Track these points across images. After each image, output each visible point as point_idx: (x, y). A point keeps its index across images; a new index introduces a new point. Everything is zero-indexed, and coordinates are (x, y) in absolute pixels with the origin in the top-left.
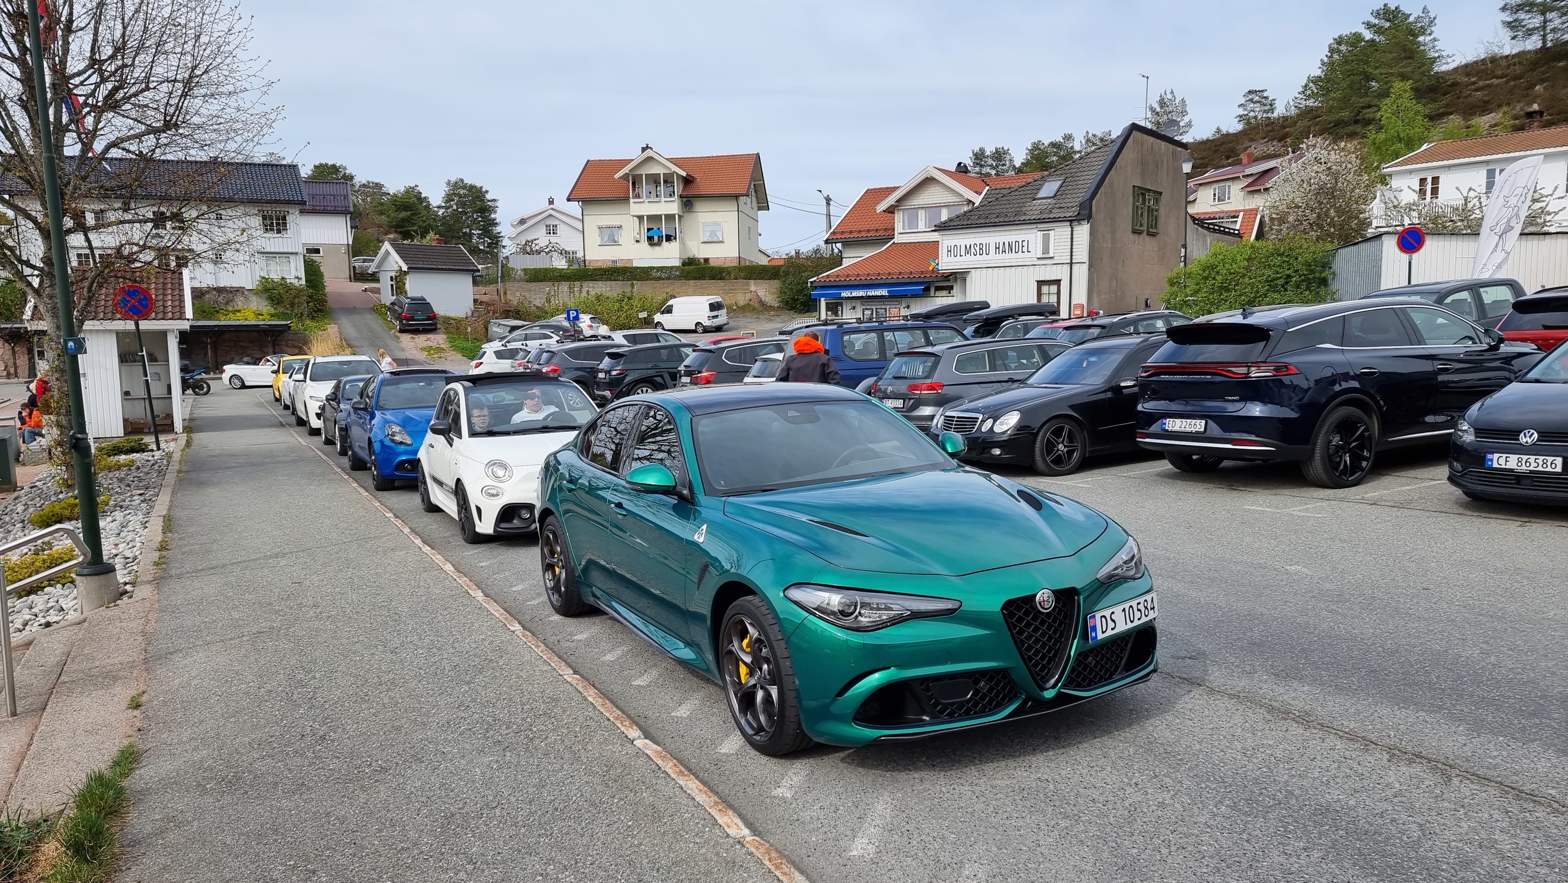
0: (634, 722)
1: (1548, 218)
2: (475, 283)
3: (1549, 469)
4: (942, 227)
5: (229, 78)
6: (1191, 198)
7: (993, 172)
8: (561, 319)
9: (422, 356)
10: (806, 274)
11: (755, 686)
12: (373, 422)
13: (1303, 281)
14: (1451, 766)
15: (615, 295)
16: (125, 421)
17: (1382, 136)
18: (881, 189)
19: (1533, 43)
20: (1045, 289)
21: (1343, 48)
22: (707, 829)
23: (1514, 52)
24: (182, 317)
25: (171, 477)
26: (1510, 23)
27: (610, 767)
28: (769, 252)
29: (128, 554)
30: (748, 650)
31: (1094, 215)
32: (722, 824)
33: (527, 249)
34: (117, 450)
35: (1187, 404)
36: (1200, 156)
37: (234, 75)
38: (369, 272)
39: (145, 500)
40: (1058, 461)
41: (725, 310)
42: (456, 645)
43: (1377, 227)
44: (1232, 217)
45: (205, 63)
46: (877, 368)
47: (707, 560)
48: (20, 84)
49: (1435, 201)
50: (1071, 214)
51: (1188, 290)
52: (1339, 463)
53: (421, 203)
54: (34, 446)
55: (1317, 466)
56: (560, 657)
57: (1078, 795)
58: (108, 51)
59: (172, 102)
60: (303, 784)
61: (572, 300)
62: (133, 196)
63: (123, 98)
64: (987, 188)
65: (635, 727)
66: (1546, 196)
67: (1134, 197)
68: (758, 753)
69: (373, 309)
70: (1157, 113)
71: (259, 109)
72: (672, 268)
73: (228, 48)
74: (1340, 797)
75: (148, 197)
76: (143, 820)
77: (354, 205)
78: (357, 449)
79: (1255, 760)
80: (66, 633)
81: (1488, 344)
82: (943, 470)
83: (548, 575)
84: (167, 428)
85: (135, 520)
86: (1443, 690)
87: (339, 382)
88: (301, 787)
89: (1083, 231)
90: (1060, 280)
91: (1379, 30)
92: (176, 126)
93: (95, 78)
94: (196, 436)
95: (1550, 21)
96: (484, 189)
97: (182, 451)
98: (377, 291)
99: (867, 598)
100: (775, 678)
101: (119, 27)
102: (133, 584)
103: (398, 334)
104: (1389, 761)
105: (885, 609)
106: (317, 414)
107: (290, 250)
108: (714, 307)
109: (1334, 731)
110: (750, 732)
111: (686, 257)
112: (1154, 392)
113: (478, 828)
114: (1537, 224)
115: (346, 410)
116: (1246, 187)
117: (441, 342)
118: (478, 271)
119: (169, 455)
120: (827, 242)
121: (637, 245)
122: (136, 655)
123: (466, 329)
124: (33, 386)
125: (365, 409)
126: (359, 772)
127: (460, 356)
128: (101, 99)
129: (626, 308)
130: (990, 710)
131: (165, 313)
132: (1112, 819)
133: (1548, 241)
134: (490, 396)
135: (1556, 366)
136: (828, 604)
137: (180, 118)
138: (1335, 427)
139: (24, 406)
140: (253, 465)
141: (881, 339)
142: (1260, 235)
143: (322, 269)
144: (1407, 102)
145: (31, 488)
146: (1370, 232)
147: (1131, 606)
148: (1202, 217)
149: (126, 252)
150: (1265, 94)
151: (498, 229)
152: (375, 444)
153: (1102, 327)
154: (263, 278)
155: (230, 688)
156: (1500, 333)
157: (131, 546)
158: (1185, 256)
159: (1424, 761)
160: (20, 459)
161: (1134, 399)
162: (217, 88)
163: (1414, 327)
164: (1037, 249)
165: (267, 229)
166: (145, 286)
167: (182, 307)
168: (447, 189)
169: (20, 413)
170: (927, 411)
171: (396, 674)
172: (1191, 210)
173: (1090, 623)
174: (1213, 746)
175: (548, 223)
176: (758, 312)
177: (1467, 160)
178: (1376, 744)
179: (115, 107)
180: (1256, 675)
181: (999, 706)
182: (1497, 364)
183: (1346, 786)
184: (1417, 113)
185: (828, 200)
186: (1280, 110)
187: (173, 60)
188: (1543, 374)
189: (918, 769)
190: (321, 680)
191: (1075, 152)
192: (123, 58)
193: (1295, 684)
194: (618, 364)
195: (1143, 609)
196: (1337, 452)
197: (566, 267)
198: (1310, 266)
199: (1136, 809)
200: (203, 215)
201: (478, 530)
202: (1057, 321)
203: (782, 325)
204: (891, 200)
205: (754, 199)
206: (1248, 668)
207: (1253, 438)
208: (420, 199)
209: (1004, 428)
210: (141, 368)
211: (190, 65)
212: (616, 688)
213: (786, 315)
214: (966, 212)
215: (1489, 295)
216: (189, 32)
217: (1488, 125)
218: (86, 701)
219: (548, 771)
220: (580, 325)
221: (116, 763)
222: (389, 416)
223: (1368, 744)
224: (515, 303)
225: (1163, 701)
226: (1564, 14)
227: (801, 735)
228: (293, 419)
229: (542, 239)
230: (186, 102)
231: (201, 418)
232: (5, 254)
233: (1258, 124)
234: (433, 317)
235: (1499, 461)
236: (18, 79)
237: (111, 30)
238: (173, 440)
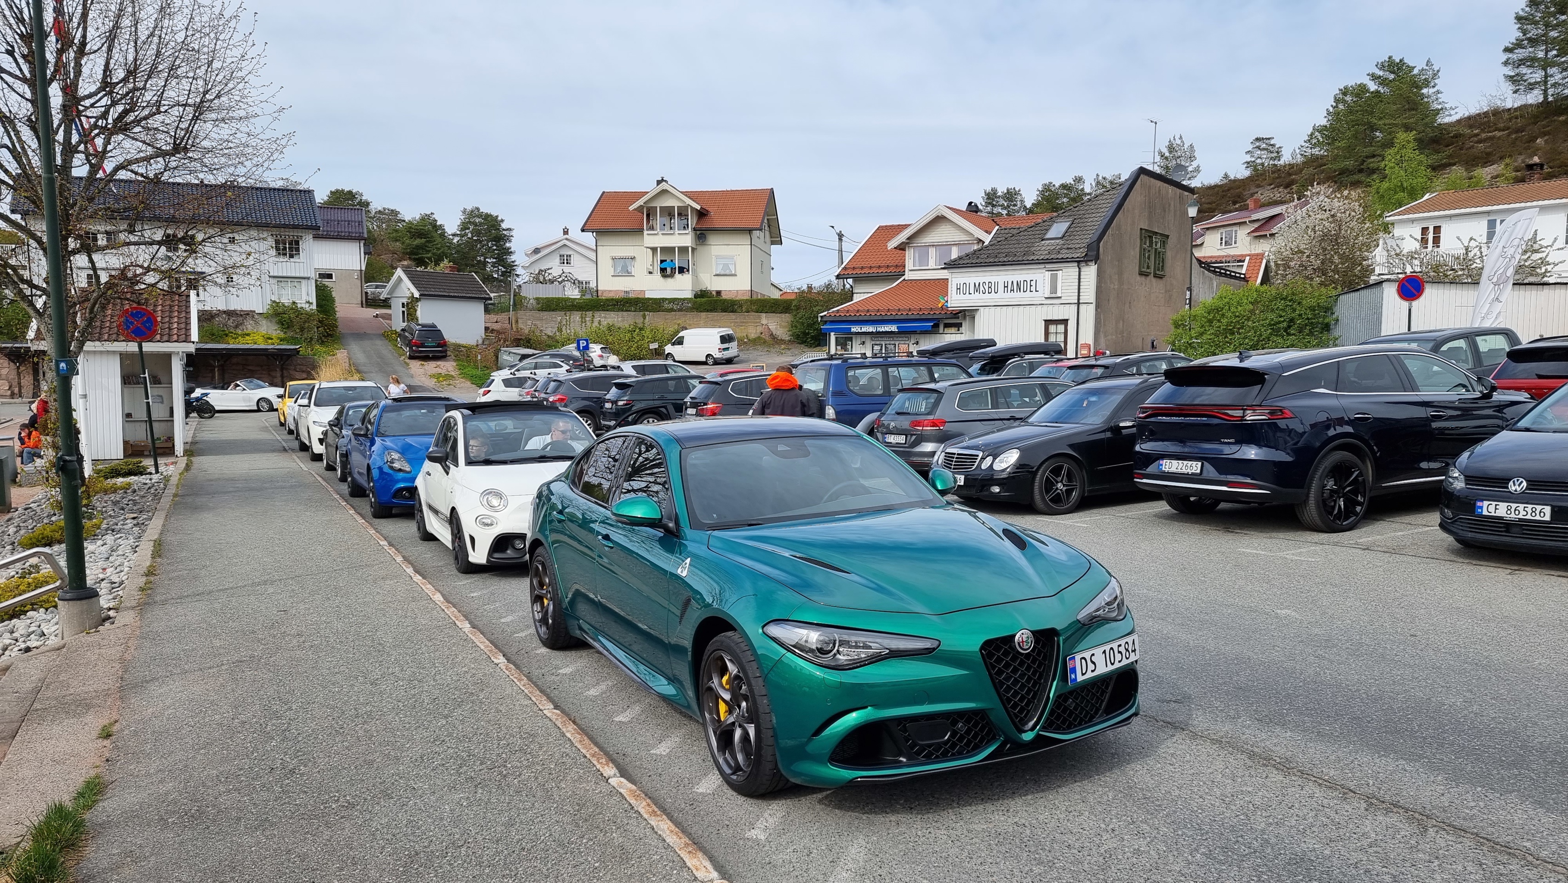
0: (612, 760)
1: (1549, 268)
2: (487, 311)
3: (1538, 518)
4: (952, 265)
5: (240, 104)
6: (1199, 242)
7: (1005, 212)
8: (571, 349)
9: (431, 383)
10: (818, 308)
11: (733, 723)
12: (373, 448)
13: (1306, 325)
14: (1427, 817)
15: (627, 326)
16: (126, 443)
17: (1385, 185)
18: (892, 226)
19: (1534, 97)
20: (1052, 328)
21: (1348, 98)
22: (675, 872)
23: (1516, 106)
24: (187, 339)
25: (166, 501)
26: (1512, 77)
27: (581, 806)
28: (782, 286)
29: (115, 579)
30: (727, 687)
31: (1101, 256)
32: (691, 867)
33: (540, 278)
34: (116, 473)
35: (1185, 446)
36: (1207, 201)
37: (245, 100)
38: (381, 298)
39: (138, 524)
40: (1057, 499)
41: (736, 343)
42: (438, 677)
43: (1380, 274)
44: (1239, 261)
45: (217, 88)
46: (880, 404)
47: (690, 593)
48: (30, 105)
49: (1436, 250)
50: (1078, 255)
51: (1193, 332)
52: (1334, 507)
53: (436, 231)
54: (29, 468)
55: (1312, 510)
56: (542, 691)
57: (1054, 840)
58: (120, 74)
59: (182, 126)
60: (266, 819)
61: (584, 330)
62: (140, 218)
63: (133, 122)
64: (997, 227)
65: (611, 765)
66: (1546, 247)
67: (1141, 240)
68: (735, 794)
69: (383, 335)
70: (1166, 158)
71: (268, 134)
72: (684, 299)
73: (240, 74)
74: (1316, 846)
75: (156, 218)
76: (101, 854)
77: (369, 232)
78: (356, 476)
79: (1233, 807)
80: (43, 659)
81: (1481, 392)
82: (933, 507)
83: (537, 607)
84: (167, 451)
85: (126, 544)
86: (1425, 738)
87: (343, 408)
88: (263, 823)
89: (1090, 272)
90: (1067, 320)
91: (1383, 82)
92: (186, 150)
93: (106, 101)
94: (196, 460)
95: (1551, 76)
96: (499, 218)
97: (180, 474)
98: (388, 317)
99: (846, 635)
100: (753, 716)
101: (132, 50)
102: (116, 609)
103: (408, 361)
104: (1367, 810)
105: (863, 647)
106: (319, 439)
107: (302, 275)
108: (725, 339)
109: (1314, 779)
110: (728, 771)
111: (698, 289)
112: (1152, 433)
113: (441, 867)
114: (1537, 275)
115: (348, 436)
116: (1253, 232)
117: (451, 369)
118: (490, 299)
119: (167, 479)
120: (838, 277)
121: (650, 276)
122: (112, 684)
123: (476, 357)
124: (34, 407)
125: (365, 435)
126: (325, 808)
127: (469, 383)
128: (110, 121)
129: (638, 338)
130: (968, 752)
131: (170, 335)
132: (1087, 866)
133: (1546, 290)
134: (492, 424)
135: (1549, 415)
136: (806, 641)
137: (190, 142)
138: (1330, 471)
139: (24, 426)
140: (251, 489)
141: (886, 375)
142: (1266, 280)
143: (334, 294)
144: (1410, 152)
145: (26, 509)
146: (1373, 279)
147: (1112, 649)
148: (1209, 261)
149: (130, 274)
150: (1272, 142)
151: (513, 258)
152: (373, 471)
153: (1105, 367)
154: (274, 302)
155: (204, 718)
156: (1493, 381)
157: (119, 570)
158: (1190, 299)
159: (1401, 811)
160: (17, 480)
161: (1132, 440)
162: (228, 113)
163: (1408, 373)
164: (1045, 290)
165: (279, 254)
166: (150, 308)
167: (188, 330)
168: (462, 217)
169: (20, 433)
170: (928, 447)
171: (374, 706)
172: (1198, 253)
173: (1070, 665)
174: (1193, 792)
175: (562, 253)
176: (769, 346)
177: (1468, 210)
178: (1355, 793)
179: (126, 130)
180: (1240, 721)
181: (977, 748)
182: (1489, 412)
183: (1322, 836)
184: (1420, 163)
185: (840, 236)
186: (1286, 158)
187: (185, 84)
188: (1533, 423)
189: (894, 811)
190: (297, 712)
191: (1085, 194)
192: (135, 81)
193: (1278, 729)
194: (625, 394)
195: (1124, 651)
196: (1331, 496)
197: (579, 297)
198: (1315, 310)
199: (1111, 855)
200: (209, 238)
201: (471, 559)
202: (1061, 360)
203: (792, 358)
204: (902, 237)
205: (767, 233)
206: (1232, 713)
207: (1249, 481)
208: (435, 226)
209: (1004, 466)
210: (143, 390)
211: (201, 90)
212: (597, 724)
213: (796, 349)
214: (975, 251)
215: (1485, 344)
216: (203, 57)
217: (1490, 176)
218: (56, 729)
219: (518, 809)
220: (591, 355)
221: (81, 795)
222: (388, 443)
223: (1347, 792)
224: (527, 332)
225: (1145, 745)
226: (1564, 70)
227: (777, 775)
228: (296, 444)
229: (556, 269)
230: (196, 126)
231: (203, 442)
232: (8, 274)
233: (1264, 171)
234: (443, 344)
235: (1489, 508)
236: (27, 99)
237: (123, 54)
238: (172, 463)
